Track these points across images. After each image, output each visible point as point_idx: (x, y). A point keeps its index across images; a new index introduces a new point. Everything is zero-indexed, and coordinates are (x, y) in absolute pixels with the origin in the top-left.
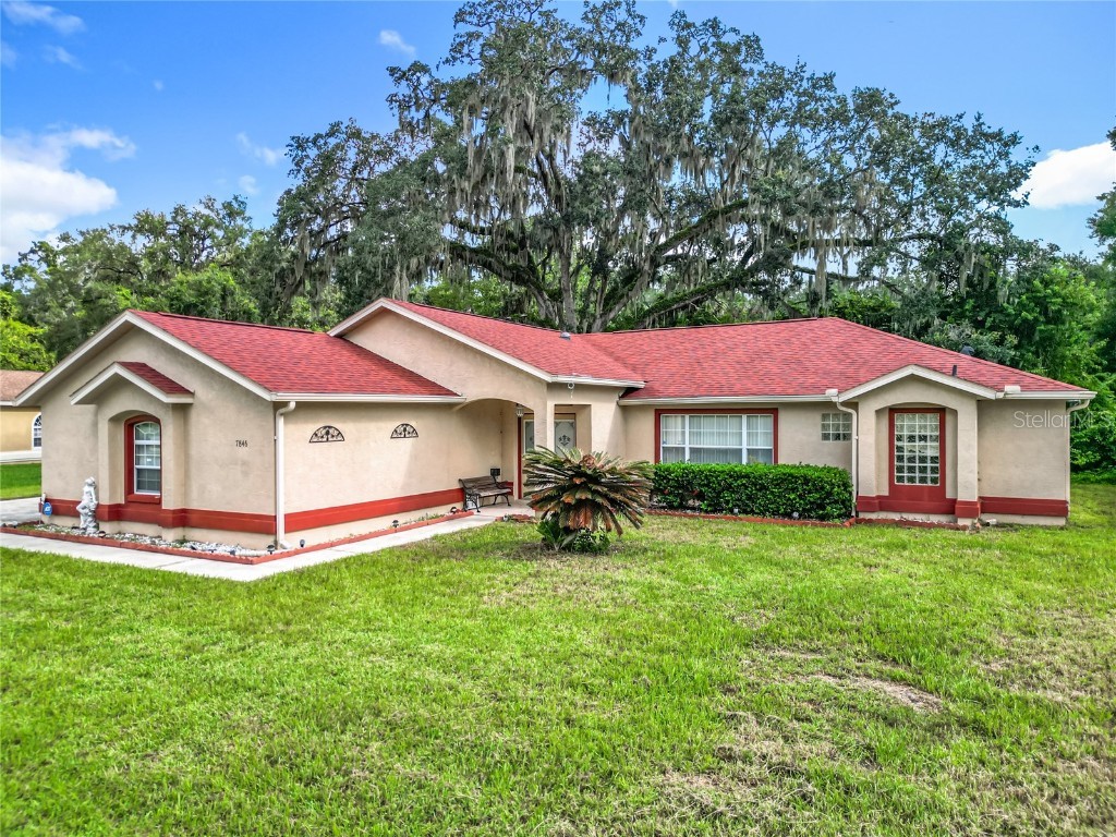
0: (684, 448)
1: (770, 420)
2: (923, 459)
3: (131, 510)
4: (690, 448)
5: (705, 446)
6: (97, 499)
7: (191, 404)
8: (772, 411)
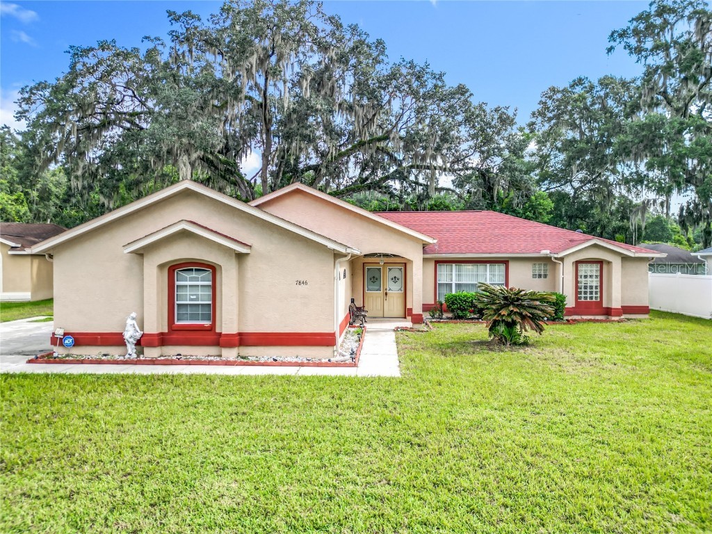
0: (451, 284)
1: (503, 267)
2: (591, 287)
3: (175, 336)
4: (456, 284)
5: (465, 282)
6: (142, 329)
7: (247, 254)
8: (505, 262)
